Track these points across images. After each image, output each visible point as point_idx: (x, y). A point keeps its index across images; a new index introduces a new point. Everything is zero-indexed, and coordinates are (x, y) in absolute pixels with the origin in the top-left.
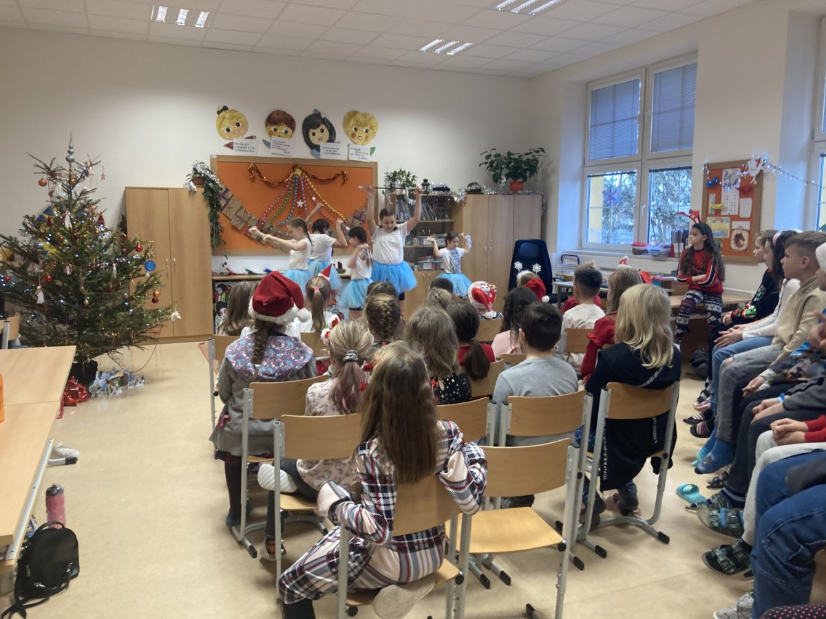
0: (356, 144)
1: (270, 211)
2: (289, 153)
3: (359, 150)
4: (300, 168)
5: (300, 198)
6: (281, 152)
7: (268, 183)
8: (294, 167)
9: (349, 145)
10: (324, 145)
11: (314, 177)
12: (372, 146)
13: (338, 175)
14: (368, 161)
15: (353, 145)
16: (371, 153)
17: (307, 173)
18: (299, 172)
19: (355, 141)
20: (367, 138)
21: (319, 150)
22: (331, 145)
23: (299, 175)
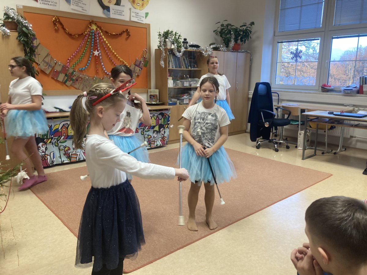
0: (135, 8)
1: (73, 58)
2: (86, 11)
3: (138, 13)
4: (96, 24)
5: (96, 49)
6: (80, 9)
7: (70, 35)
8: (91, 23)
9: (130, 9)
10: (112, 6)
11: (107, 32)
12: (147, 12)
13: (124, 32)
14: (144, 22)
15: (133, 10)
16: (146, 17)
17: (101, 29)
18: (94, 27)
19: (135, 6)
20: (143, 5)
21: (109, 10)
22: (117, 7)
23: (95, 29)
